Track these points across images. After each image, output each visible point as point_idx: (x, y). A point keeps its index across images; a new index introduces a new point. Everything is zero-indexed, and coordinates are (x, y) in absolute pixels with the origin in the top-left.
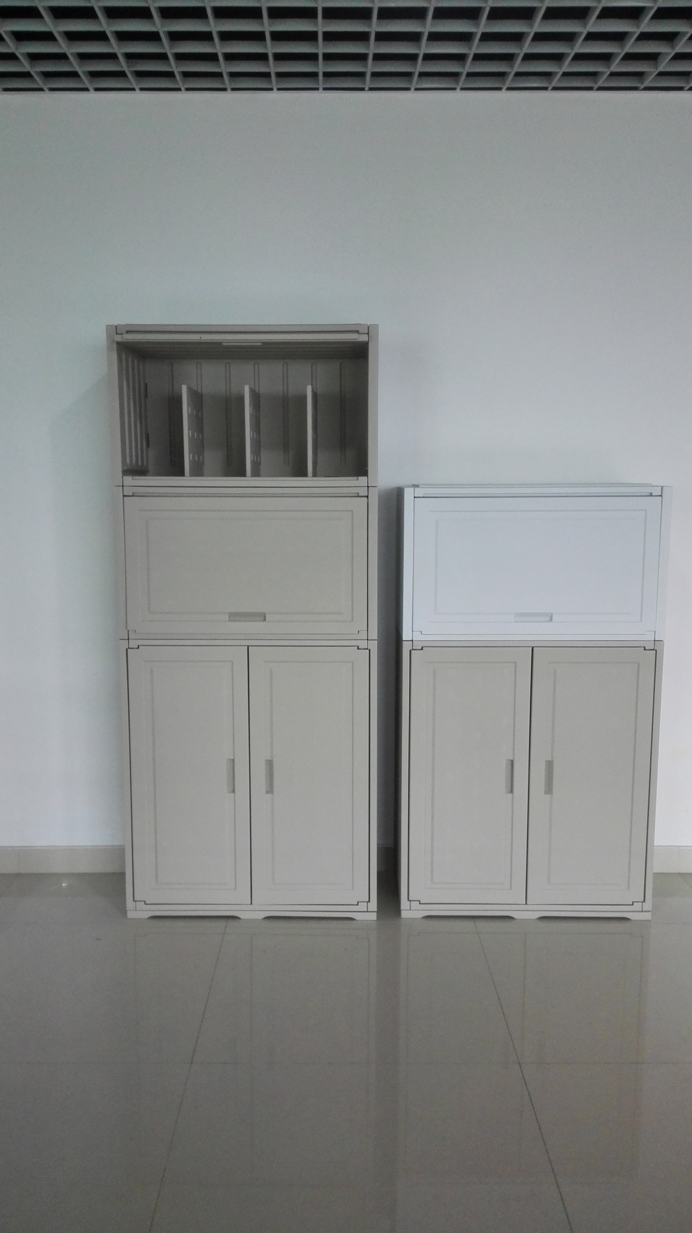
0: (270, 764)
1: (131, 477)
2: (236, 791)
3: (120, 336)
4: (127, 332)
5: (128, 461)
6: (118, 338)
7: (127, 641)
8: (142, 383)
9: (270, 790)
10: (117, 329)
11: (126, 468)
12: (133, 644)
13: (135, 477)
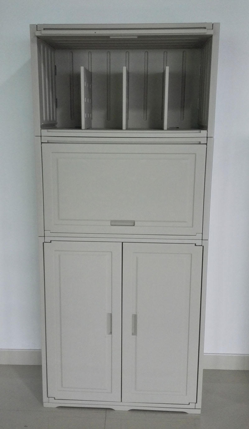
0: (135, 317)
1: (46, 130)
2: (113, 333)
3: (40, 32)
4: (44, 29)
5: (44, 119)
6: (38, 34)
7: (44, 237)
8: (53, 66)
9: (135, 333)
10: (37, 27)
11: (43, 124)
12: (47, 239)
13: (49, 130)
